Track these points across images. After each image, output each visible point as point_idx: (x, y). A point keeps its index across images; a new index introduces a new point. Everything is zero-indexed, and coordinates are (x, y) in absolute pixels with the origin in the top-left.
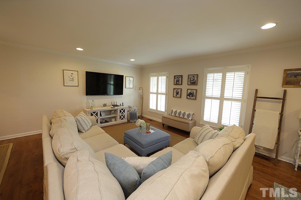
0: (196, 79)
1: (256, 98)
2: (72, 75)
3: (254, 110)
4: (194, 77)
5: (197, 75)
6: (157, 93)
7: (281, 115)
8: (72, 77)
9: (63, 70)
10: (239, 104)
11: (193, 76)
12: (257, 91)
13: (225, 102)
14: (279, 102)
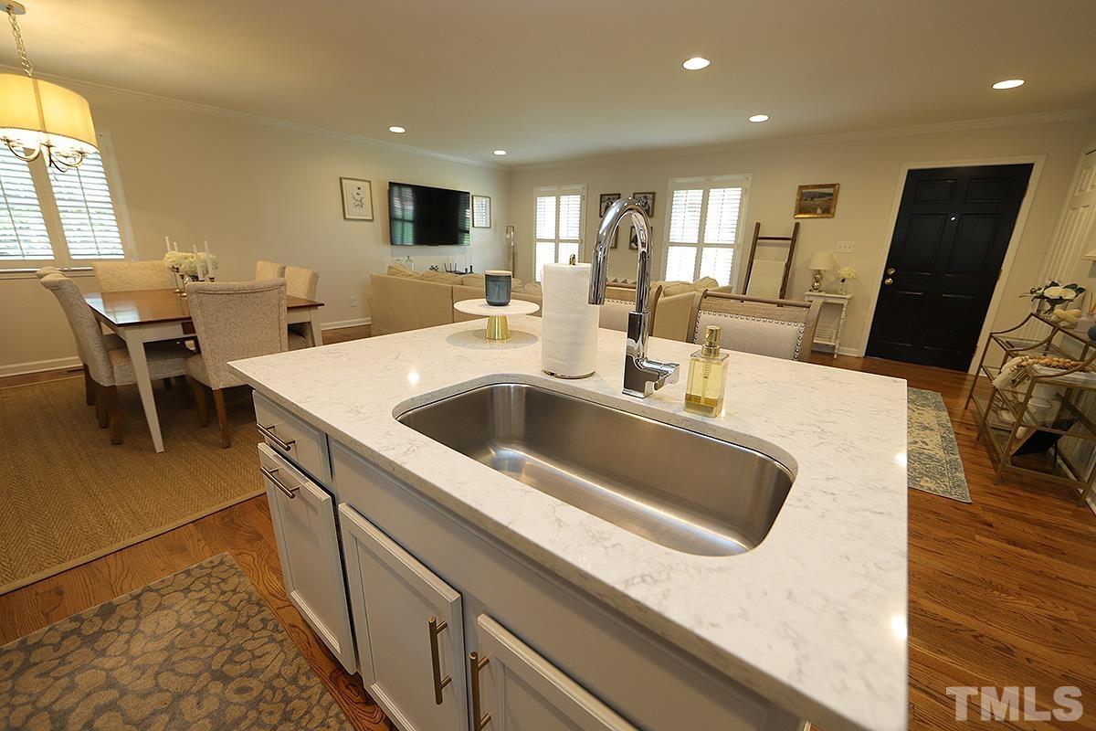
0: (650, 202)
1: (756, 238)
2: (358, 192)
3: (751, 263)
4: (645, 197)
5: (654, 194)
6: (557, 241)
7: (788, 267)
8: (358, 198)
9: (341, 179)
10: (729, 253)
11: (645, 195)
12: (758, 225)
13: (706, 250)
14: (785, 245)
